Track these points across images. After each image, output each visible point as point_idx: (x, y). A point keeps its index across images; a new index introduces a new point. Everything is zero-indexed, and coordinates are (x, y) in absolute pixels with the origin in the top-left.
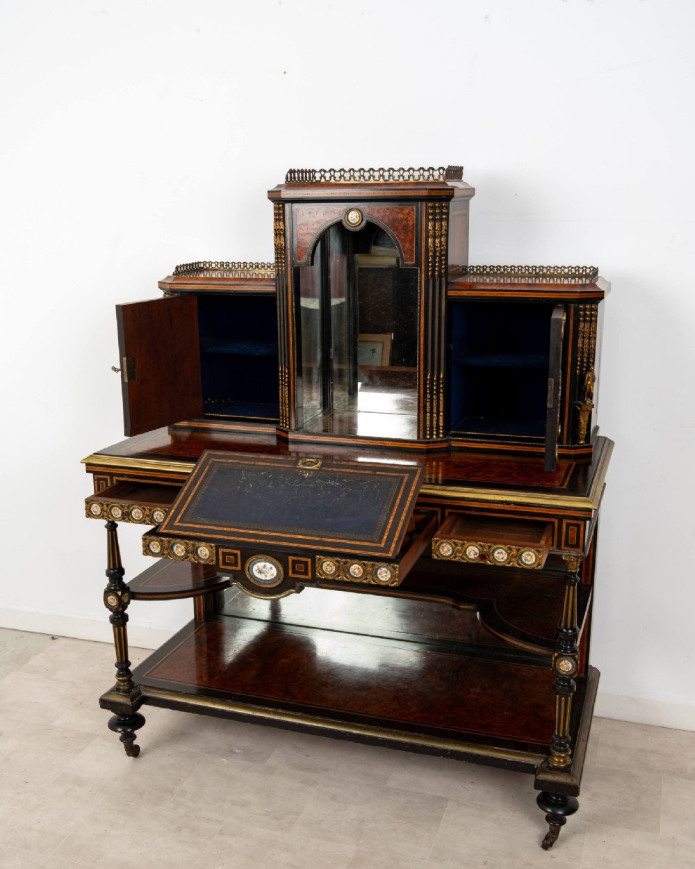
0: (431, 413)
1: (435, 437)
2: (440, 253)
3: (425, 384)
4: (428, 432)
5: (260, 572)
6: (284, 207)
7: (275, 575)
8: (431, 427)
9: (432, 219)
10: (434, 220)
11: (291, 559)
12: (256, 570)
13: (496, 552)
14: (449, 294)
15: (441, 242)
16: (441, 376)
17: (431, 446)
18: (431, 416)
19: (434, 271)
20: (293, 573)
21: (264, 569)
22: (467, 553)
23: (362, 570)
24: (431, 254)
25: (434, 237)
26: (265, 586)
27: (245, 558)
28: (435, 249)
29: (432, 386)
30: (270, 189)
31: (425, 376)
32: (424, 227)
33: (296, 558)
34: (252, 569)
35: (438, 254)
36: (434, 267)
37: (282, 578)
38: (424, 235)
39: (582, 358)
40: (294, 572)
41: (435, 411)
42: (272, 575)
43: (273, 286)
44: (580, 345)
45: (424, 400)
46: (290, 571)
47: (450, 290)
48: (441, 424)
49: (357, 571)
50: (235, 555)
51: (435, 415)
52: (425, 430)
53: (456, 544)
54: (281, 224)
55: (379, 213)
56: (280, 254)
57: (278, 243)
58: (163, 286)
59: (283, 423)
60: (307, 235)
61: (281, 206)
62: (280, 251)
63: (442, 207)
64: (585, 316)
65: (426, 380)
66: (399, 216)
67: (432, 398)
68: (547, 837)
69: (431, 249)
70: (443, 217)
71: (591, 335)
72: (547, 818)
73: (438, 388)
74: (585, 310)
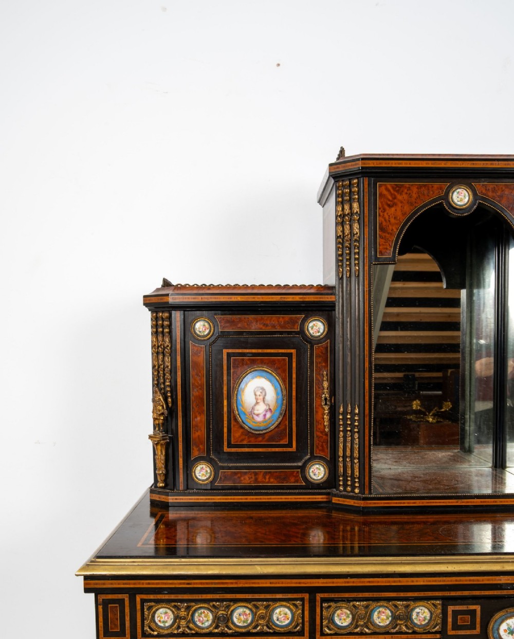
5: (511, 633)
6: (359, 181)
12: (505, 631)
27: (488, 615)
34: (498, 629)
43: (331, 294)
50: (473, 613)
54: (355, 205)
55: (494, 191)
56: (350, 249)
57: (347, 232)
58: (154, 300)
59: (345, 485)
60: (392, 220)
61: (355, 181)
62: (350, 244)
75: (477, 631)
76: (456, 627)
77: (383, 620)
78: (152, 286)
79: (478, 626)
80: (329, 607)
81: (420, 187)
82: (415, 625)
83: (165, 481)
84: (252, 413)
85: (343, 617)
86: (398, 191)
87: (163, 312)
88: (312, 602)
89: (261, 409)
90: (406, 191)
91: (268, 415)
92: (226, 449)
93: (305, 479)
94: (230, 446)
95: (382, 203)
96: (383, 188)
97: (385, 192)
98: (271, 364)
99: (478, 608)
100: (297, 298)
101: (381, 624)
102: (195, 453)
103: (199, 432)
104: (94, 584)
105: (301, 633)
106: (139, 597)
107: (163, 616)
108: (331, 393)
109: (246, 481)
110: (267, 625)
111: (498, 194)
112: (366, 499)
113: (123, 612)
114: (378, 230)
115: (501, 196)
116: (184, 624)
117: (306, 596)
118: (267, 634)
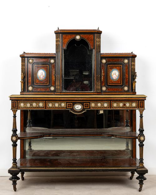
0: (98, 85)
2: (99, 46)
6: (59, 34)
7: (81, 108)
8: (98, 89)
10: (98, 38)
11: (84, 104)
13: (127, 104)
16: (100, 76)
17: (98, 93)
19: (98, 50)
21: (78, 107)
22: (120, 105)
23: (101, 105)
25: (98, 42)
26: (78, 111)
27: (74, 105)
30: (55, 31)
31: (96, 75)
32: (96, 39)
34: (75, 107)
38: (96, 41)
39: (133, 70)
40: (85, 107)
43: (55, 55)
44: (132, 67)
45: (96, 81)
47: (101, 55)
48: (100, 88)
49: (99, 105)
50: (71, 104)
52: (96, 90)
53: (117, 103)
54: (59, 39)
55: (84, 36)
56: (58, 46)
57: (57, 44)
58: (22, 56)
59: (57, 91)
60: (66, 41)
63: (99, 35)
64: (133, 61)
65: (96, 77)
66: (90, 37)
67: (98, 81)
68: (140, 188)
69: (97, 45)
70: (100, 37)
71: (134, 65)
72: (139, 183)
73: (99, 79)
74: (133, 59)
75: (72, 108)
76: (68, 107)
77: (57, 105)
78: (22, 53)
80: (48, 103)
81: (70, 35)
82: (62, 106)
83: (23, 90)
84: (40, 77)
85: (50, 105)
86: (66, 36)
87: (23, 58)
88: (46, 102)
89: (42, 76)
90: (68, 36)
91: (43, 77)
92: (35, 84)
93: (50, 90)
94: (36, 83)
95: (63, 38)
96: (64, 36)
98: (44, 68)
99: (72, 104)
100: (49, 56)
102: (29, 85)
103: (30, 80)
104: (11, 99)
105: (44, 107)
106: (18, 101)
107: (22, 105)
108: (55, 73)
109: (39, 90)
110: (38, 106)
111: (85, 37)
112: (60, 93)
113: (16, 104)
114: (63, 43)
115: (86, 37)
116: (25, 106)
117: (45, 101)
118: (38, 108)
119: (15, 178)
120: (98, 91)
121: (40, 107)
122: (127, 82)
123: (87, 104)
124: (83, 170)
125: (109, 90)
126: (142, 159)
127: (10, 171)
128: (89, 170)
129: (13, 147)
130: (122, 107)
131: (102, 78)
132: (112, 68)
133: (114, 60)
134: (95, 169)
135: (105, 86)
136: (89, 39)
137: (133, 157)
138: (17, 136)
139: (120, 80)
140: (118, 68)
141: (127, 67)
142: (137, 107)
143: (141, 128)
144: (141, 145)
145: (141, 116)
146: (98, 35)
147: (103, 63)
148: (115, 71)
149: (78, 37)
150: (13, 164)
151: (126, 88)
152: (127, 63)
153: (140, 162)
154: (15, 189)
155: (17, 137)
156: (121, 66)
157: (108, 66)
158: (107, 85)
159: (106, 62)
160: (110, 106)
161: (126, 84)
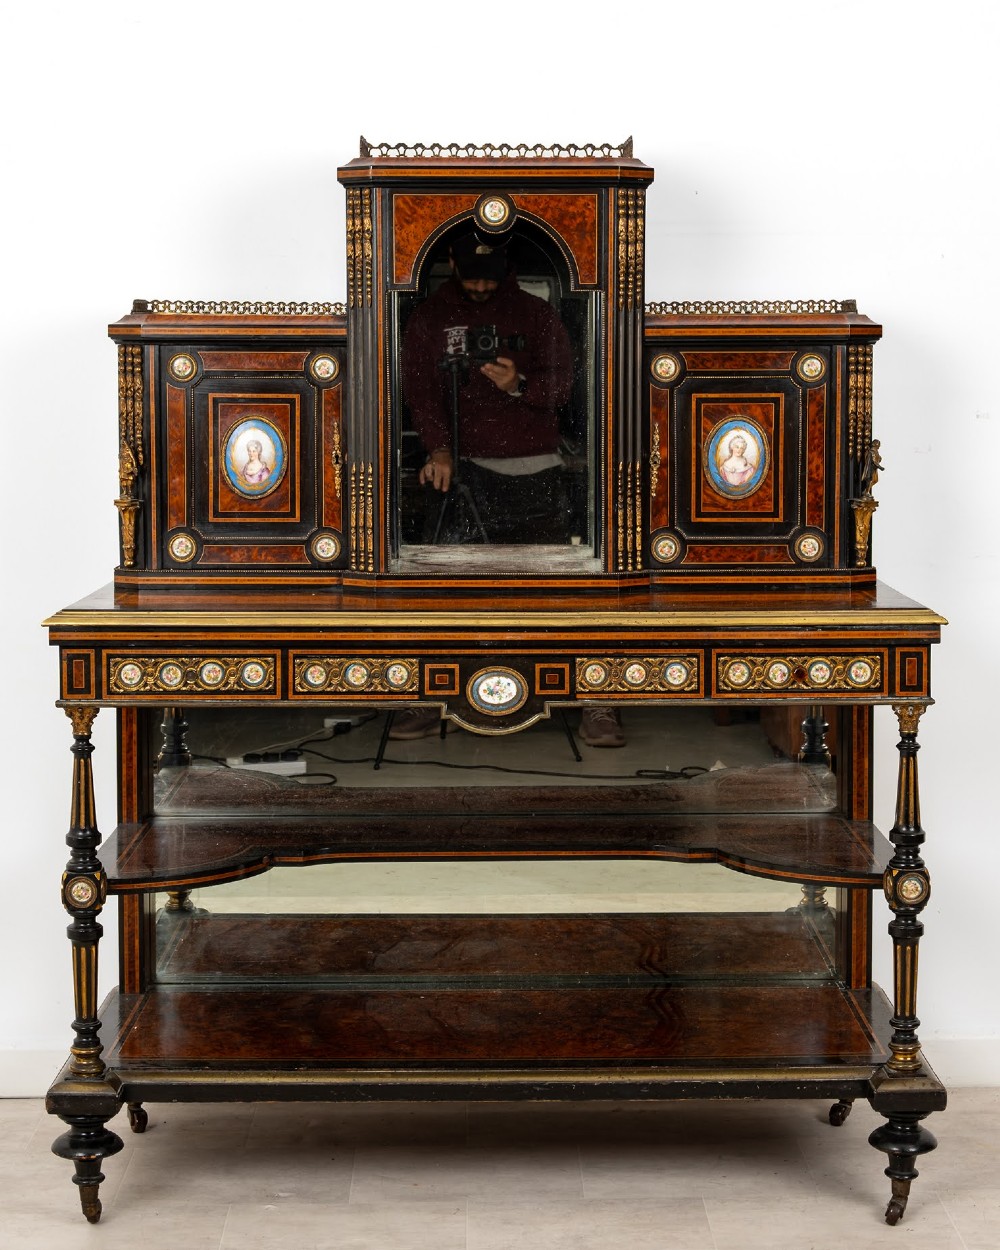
0: (625, 527)
1: (630, 568)
2: (635, 268)
3: (615, 480)
4: (621, 561)
5: (491, 693)
6: (371, 192)
7: (514, 694)
8: (625, 552)
9: (624, 214)
10: (627, 216)
11: (538, 667)
12: (484, 691)
13: (814, 669)
14: (646, 335)
15: (636, 251)
16: (638, 468)
17: (627, 583)
18: (625, 532)
19: (626, 296)
20: (541, 688)
21: (498, 688)
22: (771, 676)
23: (644, 673)
24: (622, 269)
25: (627, 243)
26: (498, 713)
27: (467, 674)
28: (627, 261)
29: (626, 482)
30: (342, 165)
31: (616, 465)
32: (611, 226)
33: (546, 666)
34: (478, 690)
35: (631, 269)
36: (626, 289)
37: (525, 698)
38: (611, 239)
39: (855, 428)
40: (544, 687)
41: (629, 523)
42: (510, 694)
43: (341, 327)
44: (852, 408)
45: (614, 505)
46: (537, 686)
47: (649, 327)
48: (639, 548)
49: (637, 675)
50: (451, 672)
51: (630, 531)
52: (616, 558)
53: (754, 664)
54: (367, 221)
55: (536, 203)
56: (362, 272)
57: (358, 253)
58: (123, 331)
59: (358, 563)
60: (412, 240)
61: (367, 191)
62: (362, 267)
63: (636, 197)
64: (857, 363)
65: (616, 473)
66: (571, 209)
67: (625, 503)
68: (892, 1204)
69: (623, 262)
70: (638, 211)
71: (866, 394)
72: (887, 1172)
73: (634, 486)
74: (857, 354)
75: (456, 692)
76: (433, 687)
77: (358, 679)
78: (120, 310)
79: (457, 686)
80: (302, 663)
81: (444, 199)
82: (392, 685)
83: (134, 558)
84: (244, 473)
85: (317, 674)
86: (418, 205)
87: (133, 346)
88: (285, 658)
89: (255, 468)
90: (428, 203)
91: (265, 476)
92: (211, 519)
93: (311, 557)
94: (216, 514)
95: (398, 218)
96: (400, 202)
97: (402, 205)
98: (269, 412)
99: (456, 667)
100: (299, 332)
101: (356, 683)
102: (173, 524)
103: (179, 495)
104: (59, 636)
105: (273, 692)
106: (105, 652)
107: (130, 673)
108: (344, 449)
109: (237, 559)
110: (238, 683)
111: (541, 207)
112: (380, 578)
113: (88, 668)
114: (394, 251)
115: (545, 210)
116: (151, 680)
117: (278, 652)
118: (238, 692)
119: (92, 1145)
120: (625, 564)
121: (247, 692)
122: (816, 507)
123: (554, 670)
124: (530, 1086)
125: (697, 556)
126: (913, 1016)
127: (57, 1103)
128: (568, 1085)
129: (77, 947)
130: (786, 690)
131: (654, 480)
132: (718, 414)
133: (730, 358)
134: (604, 1079)
135: (671, 530)
136: (566, 222)
137: (848, 983)
138: (103, 875)
139: (772, 491)
140: (757, 410)
141: (820, 405)
142: (880, 690)
143: (907, 823)
144: (906, 932)
145: (908, 748)
146: (626, 197)
147: (658, 383)
148: (742, 433)
149: (494, 212)
150: (79, 1056)
151: (810, 547)
152: (819, 383)
153: (894, 1040)
154: (93, 1211)
155: (98, 884)
156: (776, 401)
157: (695, 396)
158: (685, 526)
159: (683, 374)
160: (708, 681)
161: (812, 518)
